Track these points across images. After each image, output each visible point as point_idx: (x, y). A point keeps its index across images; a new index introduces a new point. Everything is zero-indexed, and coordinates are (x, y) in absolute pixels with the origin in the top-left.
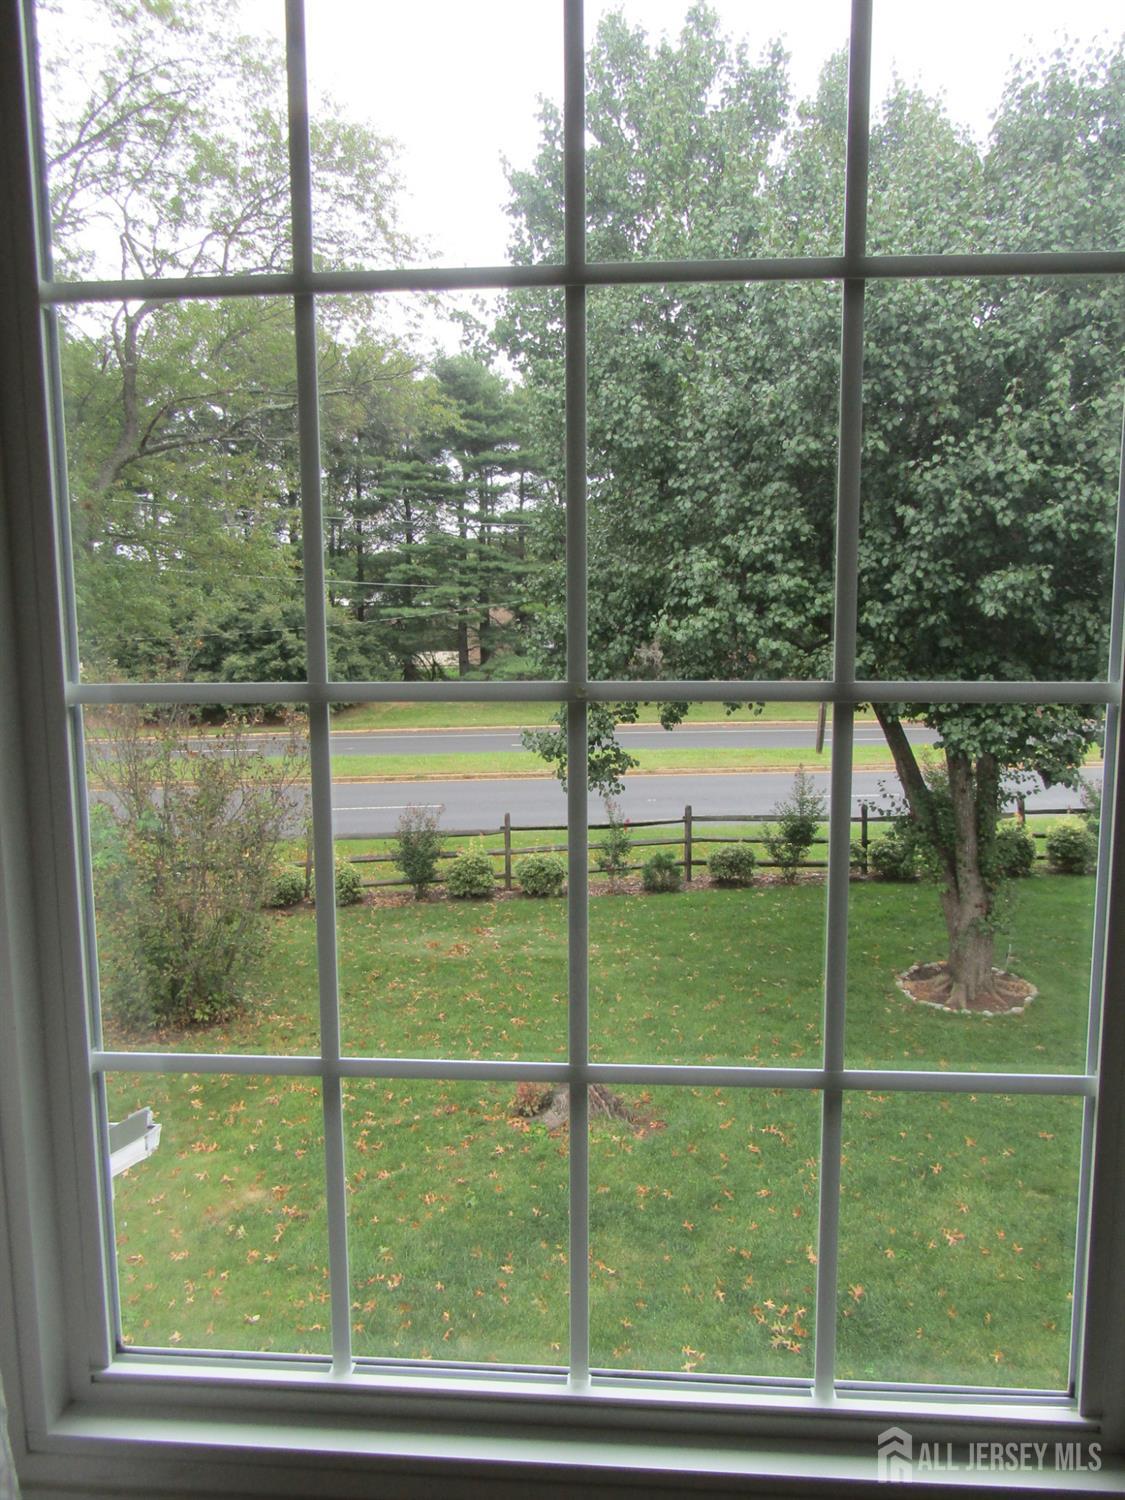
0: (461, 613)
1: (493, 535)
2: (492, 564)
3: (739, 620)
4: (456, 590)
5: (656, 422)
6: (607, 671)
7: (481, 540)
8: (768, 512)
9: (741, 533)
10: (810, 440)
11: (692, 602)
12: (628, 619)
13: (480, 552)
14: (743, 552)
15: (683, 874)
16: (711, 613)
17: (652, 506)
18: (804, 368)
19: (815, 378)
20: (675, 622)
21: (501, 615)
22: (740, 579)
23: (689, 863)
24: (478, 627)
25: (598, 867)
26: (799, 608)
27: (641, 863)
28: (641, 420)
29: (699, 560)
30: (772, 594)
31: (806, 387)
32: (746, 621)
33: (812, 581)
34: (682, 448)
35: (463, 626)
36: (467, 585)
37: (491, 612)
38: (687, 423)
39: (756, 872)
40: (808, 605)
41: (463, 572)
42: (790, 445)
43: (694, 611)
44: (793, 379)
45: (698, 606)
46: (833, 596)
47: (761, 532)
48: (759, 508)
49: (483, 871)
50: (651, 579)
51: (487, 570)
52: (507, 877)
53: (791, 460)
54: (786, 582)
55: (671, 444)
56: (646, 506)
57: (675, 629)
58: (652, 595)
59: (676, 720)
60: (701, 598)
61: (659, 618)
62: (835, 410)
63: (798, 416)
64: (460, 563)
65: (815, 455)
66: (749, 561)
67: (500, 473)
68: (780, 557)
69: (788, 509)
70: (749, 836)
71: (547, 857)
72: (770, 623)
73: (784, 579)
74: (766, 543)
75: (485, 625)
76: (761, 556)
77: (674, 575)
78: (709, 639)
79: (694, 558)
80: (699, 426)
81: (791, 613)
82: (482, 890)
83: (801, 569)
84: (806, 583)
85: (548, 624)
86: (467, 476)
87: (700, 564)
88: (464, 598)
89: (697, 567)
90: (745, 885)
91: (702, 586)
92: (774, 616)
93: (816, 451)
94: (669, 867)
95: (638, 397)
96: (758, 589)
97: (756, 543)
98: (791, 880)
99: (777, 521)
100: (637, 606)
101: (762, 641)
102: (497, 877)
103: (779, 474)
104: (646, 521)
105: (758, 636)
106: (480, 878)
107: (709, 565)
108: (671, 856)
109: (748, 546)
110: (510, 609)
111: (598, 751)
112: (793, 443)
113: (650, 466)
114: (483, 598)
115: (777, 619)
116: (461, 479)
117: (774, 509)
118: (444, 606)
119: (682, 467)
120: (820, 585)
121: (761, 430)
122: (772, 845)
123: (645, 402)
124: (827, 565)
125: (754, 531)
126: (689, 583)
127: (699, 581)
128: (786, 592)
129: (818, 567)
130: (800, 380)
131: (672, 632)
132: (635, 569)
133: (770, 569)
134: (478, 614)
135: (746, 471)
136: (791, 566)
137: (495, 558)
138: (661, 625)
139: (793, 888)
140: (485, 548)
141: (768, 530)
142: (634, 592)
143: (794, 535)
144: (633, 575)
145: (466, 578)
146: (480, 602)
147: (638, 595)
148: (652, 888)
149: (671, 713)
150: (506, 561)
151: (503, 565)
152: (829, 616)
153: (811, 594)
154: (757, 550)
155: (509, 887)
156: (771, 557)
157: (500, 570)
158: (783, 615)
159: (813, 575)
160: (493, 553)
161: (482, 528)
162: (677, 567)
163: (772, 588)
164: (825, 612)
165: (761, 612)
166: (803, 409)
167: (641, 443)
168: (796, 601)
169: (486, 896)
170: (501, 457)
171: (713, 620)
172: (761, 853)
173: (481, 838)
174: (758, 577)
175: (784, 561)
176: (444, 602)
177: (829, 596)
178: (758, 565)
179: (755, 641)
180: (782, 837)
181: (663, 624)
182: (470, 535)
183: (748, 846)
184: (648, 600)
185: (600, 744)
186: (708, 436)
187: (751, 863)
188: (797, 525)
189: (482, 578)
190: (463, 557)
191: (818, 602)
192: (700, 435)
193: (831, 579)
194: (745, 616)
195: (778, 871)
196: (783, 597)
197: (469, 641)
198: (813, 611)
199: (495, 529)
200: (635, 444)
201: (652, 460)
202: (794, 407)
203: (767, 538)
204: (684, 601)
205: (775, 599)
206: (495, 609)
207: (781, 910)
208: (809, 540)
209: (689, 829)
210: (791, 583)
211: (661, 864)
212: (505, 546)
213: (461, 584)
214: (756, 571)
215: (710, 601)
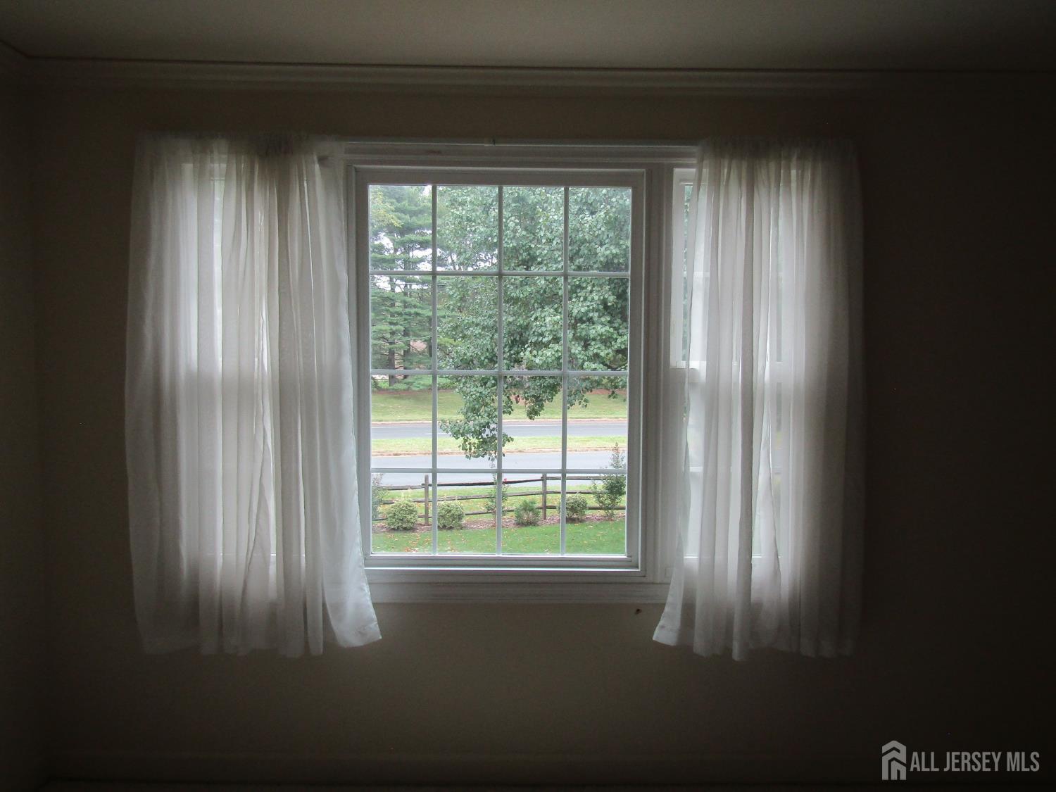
0: (391, 344)
1: (414, 291)
2: (413, 311)
3: (573, 351)
4: (388, 328)
5: (524, 233)
6: (493, 382)
7: (405, 294)
8: (589, 288)
9: (574, 300)
10: (612, 247)
11: (545, 340)
12: (507, 350)
13: (405, 302)
14: (575, 311)
15: (541, 515)
16: (557, 347)
17: (521, 282)
18: (608, 207)
19: (615, 212)
20: (535, 352)
21: (419, 345)
22: (574, 327)
23: (545, 507)
24: (402, 353)
25: (486, 510)
26: (608, 344)
27: (514, 508)
28: (515, 231)
29: (549, 316)
30: (592, 336)
31: (610, 217)
32: (577, 352)
33: (615, 329)
34: (539, 248)
35: (392, 353)
36: (395, 324)
37: (411, 343)
38: (542, 233)
39: (588, 513)
40: (613, 343)
41: (392, 315)
42: (601, 250)
43: (546, 345)
44: (602, 213)
45: (550, 342)
46: (627, 337)
47: (585, 299)
48: (584, 286)
49: (411, 512)
50: (520, 326)
51: (410, 314)
52: (426, 517)
53: (602, 259)
54: (601, 329)
55: (533, 246)
56: (518, 282)
57: (535, 356)
58: (521, 335)
59: (536, 413)
60: (550, 338)
61: (525, 349)
62: (627, 230)
63: (606, 234)
64: (391, 309)
65: (615, 256)
66: (579, 316)
67: (419, 249)
68: (596, 314)
69: (601, 286)
70: (583, 490)
71: (452, 503)
72: (591, 353)
73: (599, 327)
74: (588, 306)
75: (407, 352)
76: (586, 313)
77: (535, 324)
78: (556, 362)
79: (546, 313)
80: (549, 235)
81: (603, 347)
82: (410, 525)
83: (609, 322)
84: (612, 330)
85: (457, 352)
86: (396, 250)
87: (550, 319)
88: (393, 333)
89: (548, 319)
90: (581, 521)
91: (551, 331)
92: (595, 348)
93: (616, 254)
94: (532, 510)
95: (513, 218)
96: (584, 333)
97: (582, 306)
98: (610, 518)
99: (594, 294)
100: (512, 342)
101: (586, 363)
102: (420, 517)
103: (595, 266)
104: (518, 291)
105: (584, 361)
106: (409, 517)
107: (555, 318)
108: (533, 502)
109: (578, 308)
110: (425, 341)
111: (487, 431)
112: (603, 249)
113: (520, 258)
114: (406, 333)
115: (595, 351)
116: (392, 252)
117: (593, 286)
118: (379, 339)
119: (539, 260)
120: (620, 331)
121: (584, 241)
122: (598, 495)
123: (517, 221)
124: (624, 319)
125: (582, 299)
126: (543, 329)
127: (549, 328)
128: (601, 335)
129: (619, 320)
130: (606, 214)
131: (533, 358)
132: (511, 319)
133: (590, 320)
134: (402, 344)
135: (577, 263)
136: (603, 319)
137: (415, 306)
138: (526, 355)
139: (611, 522)
140: (408, 299)
141: (590, 298)
142: (510, 334)
143: (604, 302)
144: (510, 323)
145: (395, 319)
146: (404, 336)
147: (513, 335)
148: (521, 524)
149: (534, 409)
150: (422, 308)
151: (420, 311)
152: (626, 349)
153: (615, 336)
154: (583, 310)
155: (427, 524)
156: (591, 315)
157: (417, 314)
158: (599, 348)
159: (616, 325)
160: (413, 303)
161: (406, 286)
162: (536, 319)
163: (592, 333)
164: (623, 347)
165: (586, 346)
166: (608, 230)
167: (515, 245)
168: (606, 341)
169: (412, 529)
170: (420, 238)
171: (557, 351)
172: (592, 501)
173: (410, 491)
174: (583, 326)
175: (600, 317)
176: (381, 335)
177: (625, 337)
178: (584, 319)
179: (583, 364)
180: (604, 490)
181: (527, 353)
182: (398, 290)
183: (583, 496)
184: (519, 339)
185: (489, 427)
186: (555, 242)
187: (585, 507)
188: (606, 296)
189: (405, 320)
190: (393, 305)
191: (619, 341)
192: (550, 241)
193: (627, 328)
194: (577, 349)
195: (602, 512)
196: (599, 338)
197: (396, 362)
198: (616, 347)
199: (414, 287)
200: (511, 245)
201: (521, 254)
202: (603, 229)
203: (589, 303)
204: (541, 339)
205: (594, 339)
206: (415, 341)
207: (603, 536)
208: (613, 305)
209: (545, 485)
210: (603, 330)
211: (527, 508)
212: (421, 298)
213: (391, 323)
214: (583, 322)
215: (556, 340)
